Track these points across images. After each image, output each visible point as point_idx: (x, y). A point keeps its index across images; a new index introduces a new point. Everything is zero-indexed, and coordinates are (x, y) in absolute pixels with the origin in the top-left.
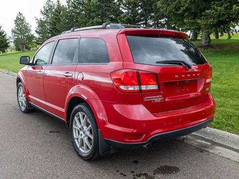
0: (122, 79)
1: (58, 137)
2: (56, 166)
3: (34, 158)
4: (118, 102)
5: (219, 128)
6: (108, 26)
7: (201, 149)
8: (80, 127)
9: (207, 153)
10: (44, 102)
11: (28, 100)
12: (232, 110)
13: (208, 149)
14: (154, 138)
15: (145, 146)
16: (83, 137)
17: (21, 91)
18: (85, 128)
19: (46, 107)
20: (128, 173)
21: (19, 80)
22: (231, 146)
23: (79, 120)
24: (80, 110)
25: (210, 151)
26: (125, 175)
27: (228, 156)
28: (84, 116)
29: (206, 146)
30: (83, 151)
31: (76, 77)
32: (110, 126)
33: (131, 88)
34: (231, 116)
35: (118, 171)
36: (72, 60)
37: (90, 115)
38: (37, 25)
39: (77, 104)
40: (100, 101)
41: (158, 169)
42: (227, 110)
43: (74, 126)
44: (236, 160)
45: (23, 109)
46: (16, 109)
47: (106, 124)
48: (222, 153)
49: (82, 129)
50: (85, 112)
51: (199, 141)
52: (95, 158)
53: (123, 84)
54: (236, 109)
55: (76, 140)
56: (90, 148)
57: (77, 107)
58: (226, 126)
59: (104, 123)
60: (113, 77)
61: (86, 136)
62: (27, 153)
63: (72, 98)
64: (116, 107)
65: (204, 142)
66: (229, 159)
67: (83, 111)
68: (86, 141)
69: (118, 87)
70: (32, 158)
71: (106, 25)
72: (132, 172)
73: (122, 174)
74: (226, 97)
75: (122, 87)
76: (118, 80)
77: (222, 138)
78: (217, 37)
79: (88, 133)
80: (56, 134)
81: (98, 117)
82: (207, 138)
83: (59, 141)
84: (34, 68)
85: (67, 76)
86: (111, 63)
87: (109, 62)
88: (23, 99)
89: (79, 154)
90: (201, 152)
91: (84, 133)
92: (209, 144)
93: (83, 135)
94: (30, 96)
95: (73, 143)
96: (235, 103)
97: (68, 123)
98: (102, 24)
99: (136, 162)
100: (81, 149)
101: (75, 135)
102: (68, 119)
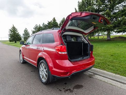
0: (60, 49)
1: (34, 73)
2: (31, 87)
3: (21, 84)
4: (58, 59)
5: (96, 68)
6: (55, 29)
7: (90, 77)
8: (42, 70)
9: (92, 78)
10: (29, 59)
11: (23, 58)
12: (99, 61)
13: (93, 76)
14: (73, 74)
15: (69, 78)
16: (43, 74)
17: (21, 55)
18: (44, 70)
19: (29, 61)
20: (62, 89)
21: (20, 51)
22: (101, 75)
23: (42, 66)
24: (42, 62)
25: (94, 77)
26: (61, 91)
27: (101, 79)
28: (44, 65)
29: (92, 75)
30: (43, 80)
31: (41, 49)
32: (54, 69)
33: (63, 53)
34: (99, 63)
35: (58, 89)
36: (40, 42)
37: (46, 64)
38: (32, 33)
39: (41, 60)
40: (50, 59)
41: (75, 86)
42: (98, 61)
43: (40, 69)
44: (103, 80)
45: (22, 62)
46: (19, 62)
47: (53, 69)
48: (98, 78)
49: (43, 70)
50: (44, 63)
51: (89, 73)
52: (48, 83)
53: (60, 51)
54: (101, 61)
55: (41, 75)
56: (46, 79)
57: (41, 61)
58: (98, 67)
59: (52, 68)
60: (56, 49)
61: (45, 73)
62: (19, 82)
63: (39, 58)
64: (57, 61)
65: (91, 73)
66: (101, 80)
67: (43, 63)
68: (44, 76)
69: (58, 53)
70: (20, 84)
71: (54, 28)
72: (64, 89)
73: (59, 90)
74: (97, 56)
75: (60, 53)
76: (58, 50)
77: (97, 71)
78: (90, 37)
79: (45, 72)
80: (33, 72)
81: (49, 65)
82: (91, 72)
83: (34, 76)
84: (26, 46)
85: (37, 49)
86: (55, 43)
87: (54, 42)
88: (21, 58)
89: (41, 81)
90: (91, 78)
91: (44, 72)
92: (93, 74)
93: (44, 73)
94: (24, 57)
95: (39, 76)
96: (100, 58)
97: (38, 68)
98: (52, 28)
99: (66, 84)
100: (42, 79)
101: (40, 73)
102: (38, 66)
